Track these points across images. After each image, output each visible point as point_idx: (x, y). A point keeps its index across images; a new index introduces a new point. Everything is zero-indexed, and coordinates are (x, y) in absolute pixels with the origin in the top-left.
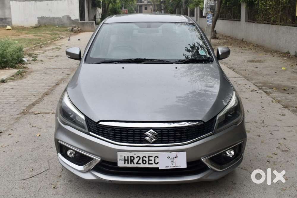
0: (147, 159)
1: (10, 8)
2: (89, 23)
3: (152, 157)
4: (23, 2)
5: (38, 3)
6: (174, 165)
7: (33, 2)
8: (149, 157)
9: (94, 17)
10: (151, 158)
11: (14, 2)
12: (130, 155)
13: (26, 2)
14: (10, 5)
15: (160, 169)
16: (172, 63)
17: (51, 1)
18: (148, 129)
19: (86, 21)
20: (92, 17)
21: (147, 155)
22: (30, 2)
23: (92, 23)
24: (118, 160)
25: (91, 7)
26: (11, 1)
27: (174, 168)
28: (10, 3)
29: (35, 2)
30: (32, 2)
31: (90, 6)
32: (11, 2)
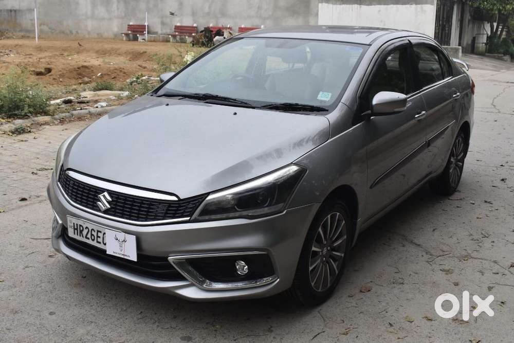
0: (95, 234)
1: (317, 15)
2: (450, 50)
3: (101, 232)
4: (339, 6)
5: (364, 7)
6: (122, 253)
7: (356, 6)
8: (98, 231)
9: (472, 38)
10: (100, 234)
11: (325, 5)
12: (80, 222)
13: (343, 5)
14: (318, 11)
15: (107, 253)
16: (254, 108)
17: (386, 6)
18: (103, 190)
19: (451, 46)
20: (467, 40)
21: (96, 228)
22: (351, 6)
23: (455, 50)
24: (69, 227)
25: (469, 21)
26: (319, 2)
27: (122, 257)
28: (318, 6)
29: (359, 6)
30: (353, 6)
31: (468, 17)
32: (320, 5)
